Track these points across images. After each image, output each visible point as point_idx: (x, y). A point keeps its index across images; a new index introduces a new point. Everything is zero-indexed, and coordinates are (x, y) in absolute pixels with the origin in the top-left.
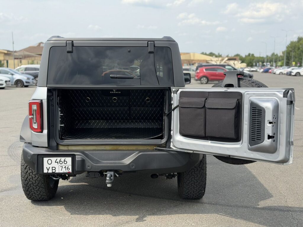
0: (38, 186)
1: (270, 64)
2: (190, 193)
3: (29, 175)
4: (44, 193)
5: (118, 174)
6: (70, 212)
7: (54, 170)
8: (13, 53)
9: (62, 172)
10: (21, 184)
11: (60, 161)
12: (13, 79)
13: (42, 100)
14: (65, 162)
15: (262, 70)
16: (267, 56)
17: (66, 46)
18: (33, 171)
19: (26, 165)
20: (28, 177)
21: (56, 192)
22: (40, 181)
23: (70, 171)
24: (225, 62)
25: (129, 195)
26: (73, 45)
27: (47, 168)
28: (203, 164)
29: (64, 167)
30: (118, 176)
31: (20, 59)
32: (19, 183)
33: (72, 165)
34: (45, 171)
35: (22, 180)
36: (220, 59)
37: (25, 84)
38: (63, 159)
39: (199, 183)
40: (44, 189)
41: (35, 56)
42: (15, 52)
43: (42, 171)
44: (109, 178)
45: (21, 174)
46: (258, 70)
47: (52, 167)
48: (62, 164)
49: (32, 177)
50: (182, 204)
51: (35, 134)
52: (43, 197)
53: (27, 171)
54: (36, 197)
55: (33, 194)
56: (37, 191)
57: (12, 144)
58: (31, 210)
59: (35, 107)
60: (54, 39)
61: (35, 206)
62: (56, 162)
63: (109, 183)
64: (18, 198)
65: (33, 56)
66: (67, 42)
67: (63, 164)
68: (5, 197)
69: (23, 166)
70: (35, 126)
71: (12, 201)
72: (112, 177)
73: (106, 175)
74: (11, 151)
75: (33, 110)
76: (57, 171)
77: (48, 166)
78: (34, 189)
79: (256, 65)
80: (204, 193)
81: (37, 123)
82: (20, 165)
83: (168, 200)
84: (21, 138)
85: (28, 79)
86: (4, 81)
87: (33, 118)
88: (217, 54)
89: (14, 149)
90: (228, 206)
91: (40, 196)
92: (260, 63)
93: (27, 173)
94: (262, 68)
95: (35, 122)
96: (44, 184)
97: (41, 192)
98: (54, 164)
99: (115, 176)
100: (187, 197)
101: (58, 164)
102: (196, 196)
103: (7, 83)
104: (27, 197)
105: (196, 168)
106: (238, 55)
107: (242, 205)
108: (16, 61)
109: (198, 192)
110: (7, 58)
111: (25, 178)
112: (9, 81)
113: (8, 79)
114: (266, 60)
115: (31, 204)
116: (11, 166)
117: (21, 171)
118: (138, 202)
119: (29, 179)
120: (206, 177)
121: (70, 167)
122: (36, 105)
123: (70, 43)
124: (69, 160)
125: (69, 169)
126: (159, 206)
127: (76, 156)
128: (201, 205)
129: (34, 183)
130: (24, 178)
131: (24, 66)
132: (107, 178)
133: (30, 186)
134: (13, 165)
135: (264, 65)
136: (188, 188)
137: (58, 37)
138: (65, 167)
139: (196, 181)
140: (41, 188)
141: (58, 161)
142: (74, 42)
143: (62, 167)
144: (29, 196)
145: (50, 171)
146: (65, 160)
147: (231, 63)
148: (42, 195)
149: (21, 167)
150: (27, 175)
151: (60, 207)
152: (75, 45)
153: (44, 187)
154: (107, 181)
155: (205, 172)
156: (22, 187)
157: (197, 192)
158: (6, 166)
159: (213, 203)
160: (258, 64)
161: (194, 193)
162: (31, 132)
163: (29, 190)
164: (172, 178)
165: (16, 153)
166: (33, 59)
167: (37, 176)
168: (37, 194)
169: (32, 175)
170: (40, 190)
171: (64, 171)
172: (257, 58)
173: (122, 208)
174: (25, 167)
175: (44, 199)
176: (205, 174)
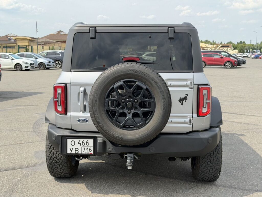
0: (61, 165)
1: (260, 51)
2: (205, 176)
3: (54, 159)
4: (66, 171)
5: (137, 156)
6: (91, 190)
7: (76, 151)
8: (37, 40)
9: (85, 153)
10: (46, 162)
11: (83, 143)
12: (37, 62)
13: (66, 84)
14: (88, 144)
15: (253, 56)
16: (257, 44)
17: (90, 32)
18: (57, 151)
19: (50, 145)
20: (52, 156)
21: (77, 170)
22: (63, 160)
23: (92, 152)
24: (219, 49)
25: (145, 175)
26: (96, 31)
27: (70, 148)
28: (220, 148)
29: (86, 148)
30: (137, 158)
31: (42, 44)
32: (43, 160)
33: (93, 147)
34: (69, 152)
35: (46, 159)
36: (215, 46)
37: (47, 67)
38: (85, 141)
39: (215, 167)
40: (67, 168)
41: (55, 43)
42: (38, 39)
43: (65, 152)
44: (129, 161)
45: (46, 153)
46: (249, 56)
47: (75, 148)
48: (84, 145)
49: (56, 156)
50: (197, 186)
51: (59, 116)
52: (65, 174)
53: (52, 151)
54: (59, 175)
55: (57, 172)
56: (60, 170)
57: (37, 121)
58: (55, 187)
59: (59, 91)
60: (78, 25)
61: (58, 183)
62: (78, 143)
63: (129, 166)
64: (42, 174)
65: (53, 43)
66: (90, 28)
67: (86, 145)
68: (31, 173)
69: (48, 145)
70: (60, 109)
71: (36, 177)
72: (132, 160)
73: (126, 157)
74: (36, 128)
75: (58, 94)
76: (80, 152)
77: (71, 147)
78: (57, 167)
79: (247, 52)
80: (219, 176)
81: (61, 106)
82: (45, 144)
83: (183, 181)
84: (47, 119)
85: (49, 62)
86: (29, 64)
87: (58, 101)
88: (211, 41)
89: (38, 125)
90: (242, 189)
91: (63, 174)
92: (251, 50)
93: (52, 152)
94: (252, 54)
95: (60, 105)
96: (67, 163)
97: (63, 171)
98: (77, 146)
99: (135, 158)
100: (202, 179)
101: (81, 145)
102: (210, 179)
103: (32, 65)
104: (51, 174)
105: (212, 152)
106: (230, 43)
107: (256, 189)
108: (39, 47)
109: (214, 175)
110: (32, 44)
111: (50, 157)
112: (34, 64)
113: (32, 62)
114: (256, 47)
115: (54, 181)
116: (36, 142)
117: (46, 150)
118: (154, 182)
119: (53, 158)
120: (221, 162)
121: (92, 149)
122: (61, 89)
123: (94, 29)
124: (91, 142)
125: (91, 150)
126: (175, 187)
127: (98, 138)
128: (216, 188)
129: (57, 162)
130: (48, 157)
131: (45, 51)
132: (128, 161)
133: (54, 165)
134: (38, 141)
135: (254, 52)
136: (204, 171)
137: (82, 23)
138: (88, 148)
139: (212, 165)
140: (64, 167)
141: (81, 142)
142: (97, 28)
143: (85, 148)
144: (53, 173)
145: (73, 152)
146: (87, 142)
147: (225, 49)
148: (64, 173)
149: (46, 147)
150: (51, 154)
151: (81, 185)
152: (97, 31)
153: (66, 165)
154: (127, 164)
155: (221, 156)
156: (47, 165)
157: (212, 175)
158: (31, 142)
159: (228, 186)
160: (249, 50)
161: (209, 176)
162: (56, 114)
163: (53, 168)
164: (186, 160)
165: (40, 130)
166: (53, 45)
167: (61, 156)
168: (60, 172)
169: (56, 154)
170: (63, 168)
171: (86, 152)
172: (248, 45)
173: (140, 188)
174: (49, 146)
175: (67, 176)
176: (221, 158)
